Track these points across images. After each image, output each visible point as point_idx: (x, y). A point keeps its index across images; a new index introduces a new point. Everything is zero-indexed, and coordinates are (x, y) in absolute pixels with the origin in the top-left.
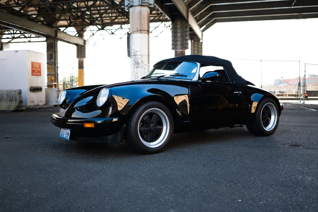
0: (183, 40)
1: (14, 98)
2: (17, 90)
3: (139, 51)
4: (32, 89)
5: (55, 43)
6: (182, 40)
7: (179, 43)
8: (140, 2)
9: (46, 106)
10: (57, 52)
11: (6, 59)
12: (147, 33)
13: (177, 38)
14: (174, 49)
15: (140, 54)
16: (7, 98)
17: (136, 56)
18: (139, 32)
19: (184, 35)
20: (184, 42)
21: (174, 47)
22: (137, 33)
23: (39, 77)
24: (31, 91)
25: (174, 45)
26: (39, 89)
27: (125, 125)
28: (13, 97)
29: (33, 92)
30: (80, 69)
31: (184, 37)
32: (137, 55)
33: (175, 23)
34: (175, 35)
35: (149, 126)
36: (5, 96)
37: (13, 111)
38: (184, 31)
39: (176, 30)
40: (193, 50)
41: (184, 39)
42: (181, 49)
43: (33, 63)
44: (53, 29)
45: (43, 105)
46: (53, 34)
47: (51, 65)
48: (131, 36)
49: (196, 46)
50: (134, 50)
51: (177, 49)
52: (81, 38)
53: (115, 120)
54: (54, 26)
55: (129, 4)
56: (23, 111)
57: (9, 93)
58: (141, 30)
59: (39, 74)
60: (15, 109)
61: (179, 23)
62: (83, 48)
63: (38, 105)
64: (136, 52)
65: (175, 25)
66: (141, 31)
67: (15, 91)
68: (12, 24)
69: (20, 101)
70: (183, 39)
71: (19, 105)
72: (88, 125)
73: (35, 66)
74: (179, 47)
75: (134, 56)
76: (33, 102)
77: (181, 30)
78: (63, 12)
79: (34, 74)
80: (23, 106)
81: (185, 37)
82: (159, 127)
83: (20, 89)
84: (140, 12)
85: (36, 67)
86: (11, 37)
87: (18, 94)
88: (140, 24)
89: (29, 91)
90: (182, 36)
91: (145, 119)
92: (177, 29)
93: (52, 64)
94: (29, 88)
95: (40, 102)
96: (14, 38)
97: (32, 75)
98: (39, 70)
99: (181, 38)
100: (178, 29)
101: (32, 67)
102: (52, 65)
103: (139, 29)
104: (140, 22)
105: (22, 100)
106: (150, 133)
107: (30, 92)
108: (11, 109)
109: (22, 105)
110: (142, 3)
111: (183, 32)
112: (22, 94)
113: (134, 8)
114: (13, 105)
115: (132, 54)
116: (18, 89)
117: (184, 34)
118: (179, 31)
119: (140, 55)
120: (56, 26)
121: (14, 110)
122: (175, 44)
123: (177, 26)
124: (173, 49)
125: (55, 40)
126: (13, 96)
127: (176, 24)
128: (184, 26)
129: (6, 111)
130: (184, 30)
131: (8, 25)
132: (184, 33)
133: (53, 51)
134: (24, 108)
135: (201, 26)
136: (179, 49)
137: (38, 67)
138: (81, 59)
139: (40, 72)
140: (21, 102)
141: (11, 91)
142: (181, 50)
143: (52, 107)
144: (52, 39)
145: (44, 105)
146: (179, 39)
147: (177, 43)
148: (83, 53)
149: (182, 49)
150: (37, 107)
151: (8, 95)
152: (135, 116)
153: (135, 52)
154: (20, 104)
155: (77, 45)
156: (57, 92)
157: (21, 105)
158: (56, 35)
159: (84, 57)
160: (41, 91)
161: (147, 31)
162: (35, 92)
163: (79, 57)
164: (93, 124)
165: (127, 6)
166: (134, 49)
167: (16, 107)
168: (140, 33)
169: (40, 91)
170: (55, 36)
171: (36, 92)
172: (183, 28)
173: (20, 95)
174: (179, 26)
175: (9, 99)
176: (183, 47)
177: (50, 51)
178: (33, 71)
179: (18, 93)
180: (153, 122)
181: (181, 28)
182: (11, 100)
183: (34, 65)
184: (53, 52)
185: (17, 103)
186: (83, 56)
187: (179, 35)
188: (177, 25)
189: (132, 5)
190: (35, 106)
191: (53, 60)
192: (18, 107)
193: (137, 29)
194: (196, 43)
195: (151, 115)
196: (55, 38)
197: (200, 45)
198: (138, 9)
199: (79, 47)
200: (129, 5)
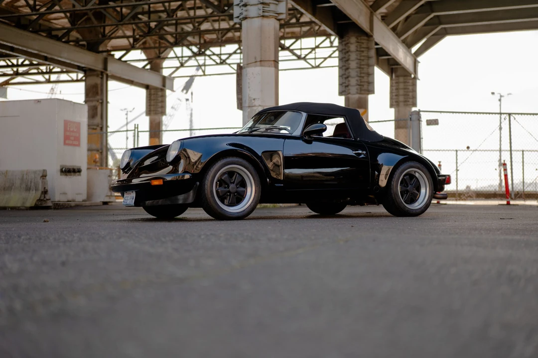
0: (362, 75)
1: (33, 184)
2: (40, 171)
3: (258, 99)
4: (64, 169)
5: (102, 85)
6: (359, 75)
7: (353, 81)
8: (260, 10)
9: (88, 203)
10: (107, 102)
11: (19, 116)
12: (273, 65)
13: (350, 70)
14: (343, 94)
15: (260, 104)
16: (21, 184)
17: (253, 108)
18: (258, 63)
19: (363, 65)
20: (365, 79)
21: (344, 89)
22: (256, 66)
23: (77, 148)
24: (62, 173)
25: (344, 85)
26: (75, 171)
27: (198, 183)
28: (31, 184)
29: (66, 175)
30: (152, 139)
31: (363, 68)
32: (255, 106)
33: (345, 41)
34: (345, 66)
35: (229, 188)
36: (18, 182)
37: (32, 208)
38: (364, 56)
39: (346, 56)
40: (394, 94)
41: (364, 73)
42: (357, 93)
43: (66, 123)
44: (100, 54)
45: (81, 200)
46: (99, 67)
47: (94, 129)
48: (244, 71)
49: (401, 86)
50: (250, 98)
51: (349, 93)
52: (156, 73)
53: (187, 176)
54: (101, 49)
55: (241, 14)
56: (48, 208)
57: (25, 177)
58: (262, 60)
59: (77, 143)
60: (36, 204)
61: (353, 40)
62: (160, 93)
63: (74, 201)
64: (253, 101)
65: (345, 45)
66: (262, 62)
67: (35, 172)
68: (20, 48)
69: (43, 190)
70: (361, 73)
71: (42, 198)
72: (156, 183)
73: (70, 128)
74: (353, 89)
75: (249, 107)
76: (65, 194)
77: (357, 55)
78: (122, 23)
79: (67, 142)
80: (48, 200)
81: (365, 69)
82: (242, 189)
83: (45, 168)
84: (261, 29)
85: (71, 130)
86: (12, 72)
87: (41, 177)
88: (261, 50)
89: (59, 173)
90: (360, 68)
91: (223, 178)
92: (350, 53)
93: (95, 127)
94: (59, 168)
95: (77, 194)
96: (17, 74)
97: (65, 144)
98: (78, 135)
99: (357, 72)
100: (352, 52)
101: (65, 130)
102: (96, 129)
103: (259, 59)
104: (261, 47)
105: (46, 188)
106: (230, 195)
107: (61, 175)
108: (28, 204)
109: (47, 197)
110: (263, 12)
111: (362, 58)
112: (47, 177)
113: (248, 20)
114: (31, 198)
115: (246, 104)
116: (42, 168)
117: (363, 63)
118: (353, 56)
119: (260, 106)
120: (104, 49)
121: (33, 205)
122: (345, 83)
123: (349, 47)
124: (341, 93)
125: (102, 78)
126: (31, 182)
127: (348, 43)
128: (364, 46)
129: (18, 207)
130: (365, 54)
131: (12, 49)
132: (363, 60)
133: (98, 101)
134: (49, 204)
135: (409, 45)
136: (354, 94)
137: (75, 130)
138: (156, 117)
139: (78, 139)
140: (45, 192)
141: (28, 173)
142: (357, 96)
143: (99, 204)
144: (98, 76)
145: (83, 201)
146: (353, 73)
147: (349, 81)
148: (160, 104)
149: (360, 94)
150: (73, 204)
151: (22, 179)
152: (210, 172)
153: (251, 101)
154: (43, 195)
155: (147, 87)
157: (45, 197)
158: (105, 68)
159: (163, 113)
160: (80, 175)
161: (272, 62)
162: (70, 177)
163: (152, 112)
164: (162, 180)
165: (238, 17)
166: (249, 94)
167: (37, 200)
168: (261, 66)
169: (78, 173)
170: (103, 71)
171: (71, 175)
172: (363, 51)
173: (43, 179)
174: (353, 47)
175: (24, 186)
176: (361, 91)
177: (92, 101)
178: (66, 138)
179: (41, 175)
180: (234, 183)
181: (357, 51)
182: (28, 189)
183: (68, 126)
184: (97, 104)
185: (39, 193)
186: (160, 110)
187: (353, 64)
188: (349, 45)
189: (246, 16)
190: (68, 201)
191: (97, 120)
192: (39, 200)
193: (255, 58)
194: (401, 79)
195: (231, 174)
196: (102, 73)
197: (410, 84)
198: (257, 22)
199: (153, 91)
200: (241, 17)
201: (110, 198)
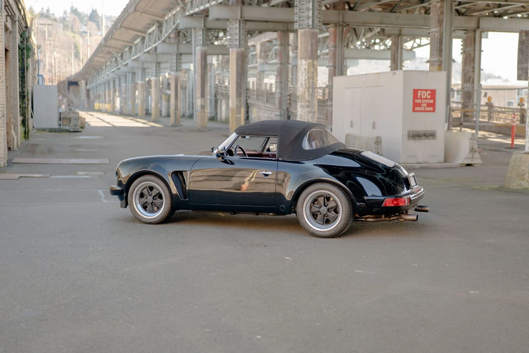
4: (412, 134)
11: (384, 86)
23: (431, 114)
24: (410, 138)
26: (431, 135)
29: (415, 139)
43: (416, 92)
45: (437, 162)
59: (432, 109)
63: (426, 162)
73: (421, 96)
76: (413, 156)
79: (417, 109)
85: (423, 97)
87: (375, 143)
89: (406, 138)
94: (406, 133)
95: (432, 156)
97: (414, 110)
98: (432, 101)
101: (415, 98)
107: (408, 139)
112: (382, 143)
116: (380, 135)
137: (429, 97)
139: (432, 105)
145: (439, 162)
156: (472, 141)
160: (435, 138)
162: (418, 141)
171: (421, 139)
173: (379, 144)
178: (416, 105)
179: (375, 141)
183: (419, 94)
190: (418, 163)
201: (472, 160)
